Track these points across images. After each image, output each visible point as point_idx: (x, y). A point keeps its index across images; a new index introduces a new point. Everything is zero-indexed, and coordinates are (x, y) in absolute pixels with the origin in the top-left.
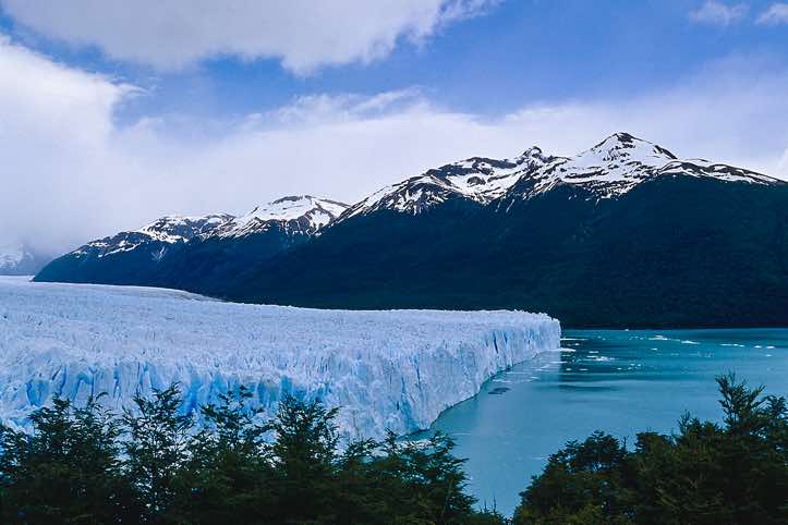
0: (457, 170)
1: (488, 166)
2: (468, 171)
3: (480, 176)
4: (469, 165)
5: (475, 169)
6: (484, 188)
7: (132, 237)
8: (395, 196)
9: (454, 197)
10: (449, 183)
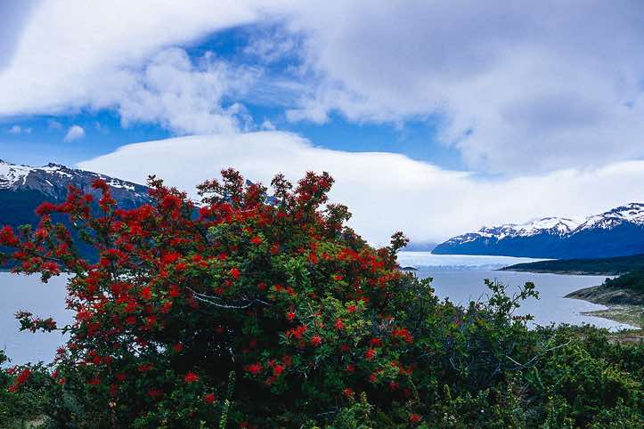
0: (625, 209)
1: (638, 206)
2: (629, 209)
3: (635, 211)
4: (629, 206)
5: (632, 208)
6: (636, 216)
7: (473, 235)
8: (601, 222)
9: (625, 221)
10: (621, 215)
